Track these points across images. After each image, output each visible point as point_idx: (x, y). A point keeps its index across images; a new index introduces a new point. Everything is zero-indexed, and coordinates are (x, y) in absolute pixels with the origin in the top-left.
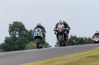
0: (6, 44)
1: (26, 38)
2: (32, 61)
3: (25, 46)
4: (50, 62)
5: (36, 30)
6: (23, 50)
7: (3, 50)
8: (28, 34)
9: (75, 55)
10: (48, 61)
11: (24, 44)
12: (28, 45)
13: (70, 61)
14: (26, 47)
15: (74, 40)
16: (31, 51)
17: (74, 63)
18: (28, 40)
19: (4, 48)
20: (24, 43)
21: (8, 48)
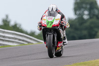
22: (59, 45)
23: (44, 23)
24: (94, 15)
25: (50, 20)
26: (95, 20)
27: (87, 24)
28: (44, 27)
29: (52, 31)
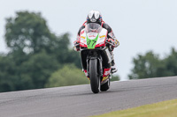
12: (56, 75)
14: (51, 80)
20: (45, 68)
22: (106, 73)
23: (83, 42)
24: (42, 46)
25: (92, 38)
26: (43, 54)
27: (31, 62)
28: (82, 48)
29: (95, 53)
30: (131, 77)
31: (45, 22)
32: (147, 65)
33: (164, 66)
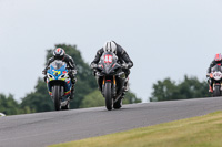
0: (39, 95)
1: (83, 83)
2: (97, 135)
3: (82, 99)
4: (138, 136)
5: (53, 64)
6: (78, 108)
7: (31, 108)
8: (89, 73)
9: (194, 120)
10: (133, 133)
11: (80, 95)
12: (88, 98)
13: (182, 134)
14: (84, 101)
15: (192, 88)
16: (93, 111)
17: (192, 138)
18: (88, 86)
19: (35, 103)
20: (80, 92)
21: (44, 103)
30: (151, 100)
31: (79, 53)
32: (165, 89)
33: (178, 91)
